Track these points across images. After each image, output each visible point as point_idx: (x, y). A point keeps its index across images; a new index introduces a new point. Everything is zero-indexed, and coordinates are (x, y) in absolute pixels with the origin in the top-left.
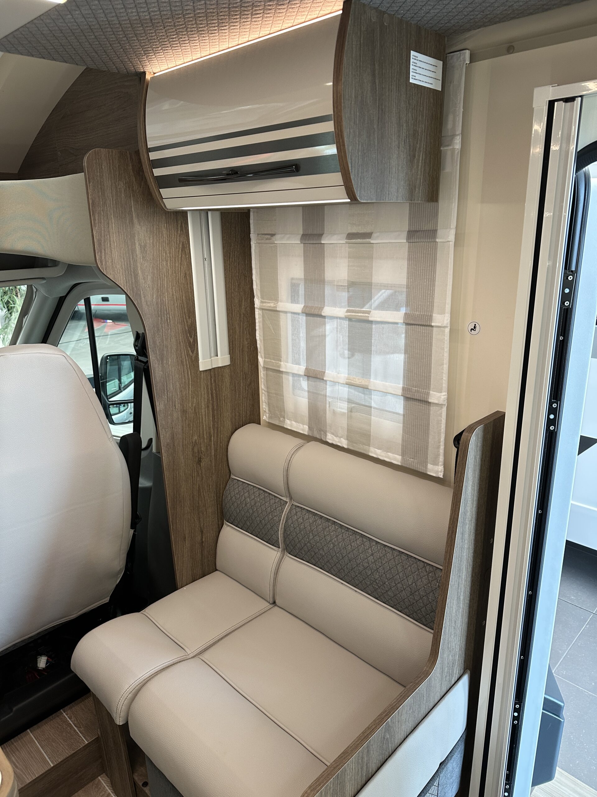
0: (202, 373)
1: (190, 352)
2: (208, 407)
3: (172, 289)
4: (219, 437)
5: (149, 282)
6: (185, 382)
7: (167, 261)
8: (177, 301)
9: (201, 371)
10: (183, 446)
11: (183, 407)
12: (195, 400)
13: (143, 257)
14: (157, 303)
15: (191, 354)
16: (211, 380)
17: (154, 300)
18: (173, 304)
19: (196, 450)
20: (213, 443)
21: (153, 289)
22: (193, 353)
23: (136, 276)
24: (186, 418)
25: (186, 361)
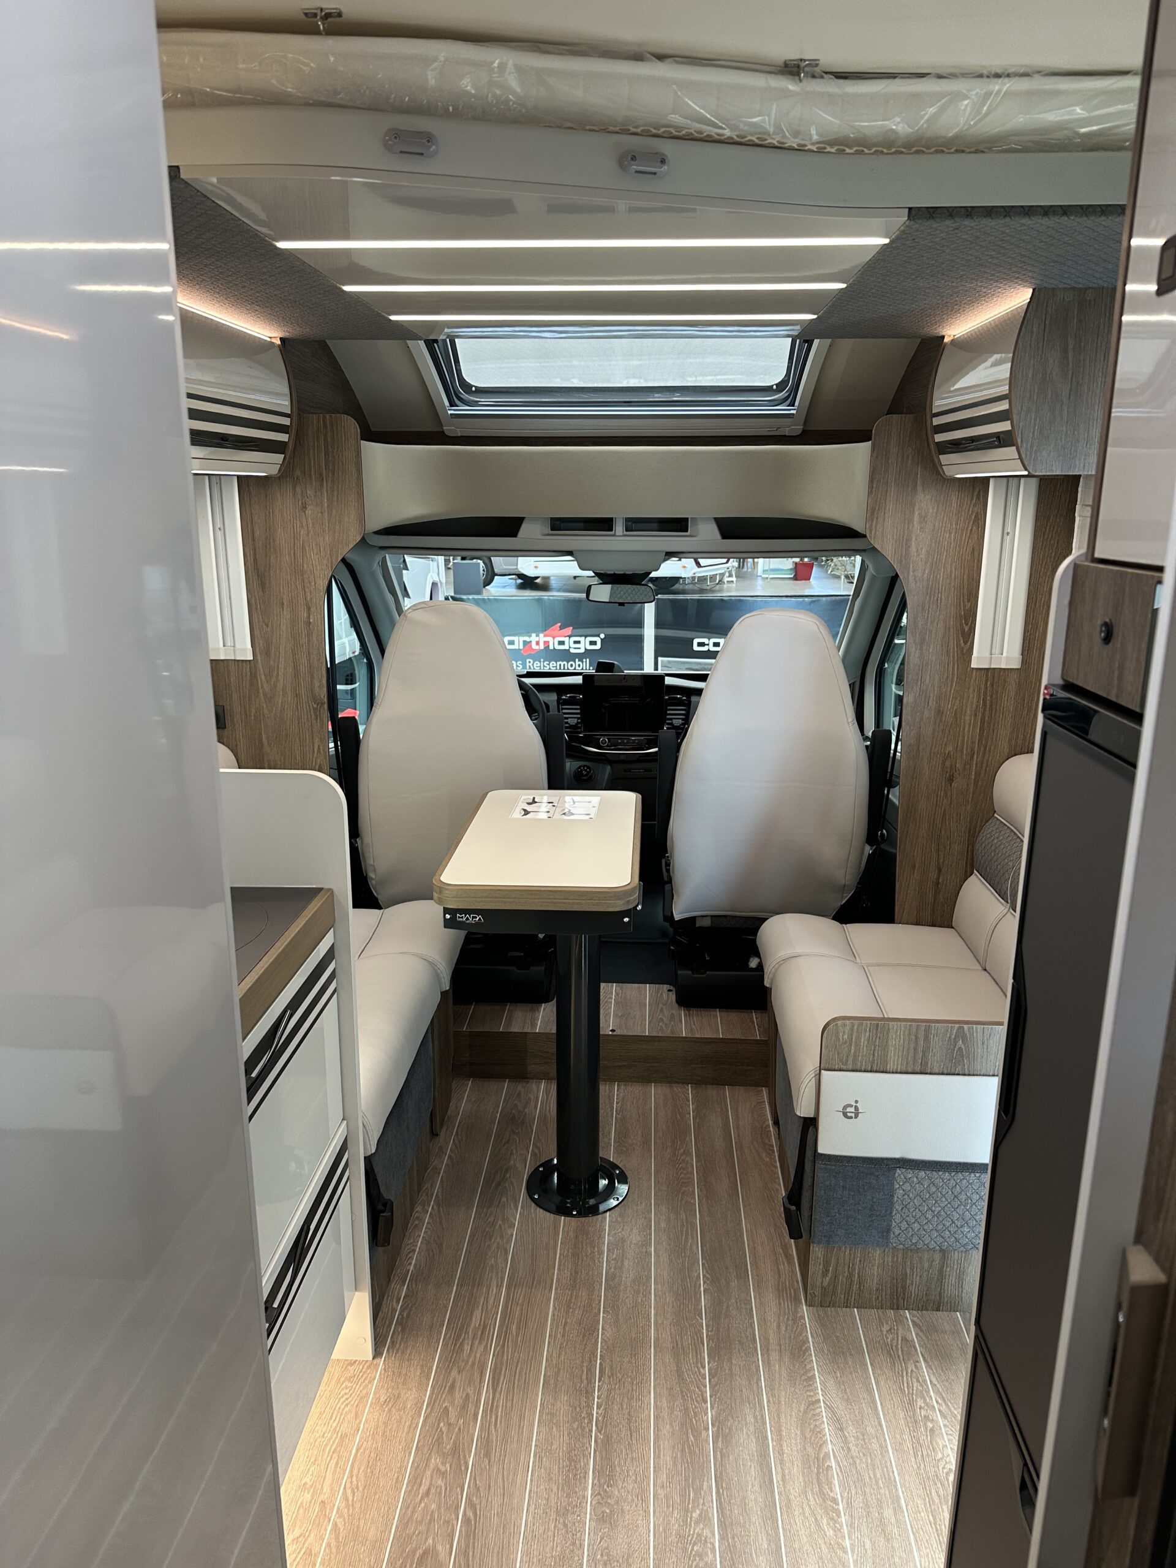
0: (974, 671)
1: (962, 642)
2: (976, 715)
3: (951, 565)
4: (986, 757)
5: (923, 556)
6: (947, 678)
7: (950, 533)
8: (955, 579)
9: (973, 669)
10: (930, 753)
11: (940, 706)
12: (958, 701)
13: (921, 528)
14: (928, 580)
15: (963, 645)
16: (986, 683)
17: (925, 576)
18: (950, 583)
19: (948, 763)
20: (974, 763)
21: (926, 563)
22: (965, 643)
23: (908, 547)
24: (941, 721)
25: (954, 651)
